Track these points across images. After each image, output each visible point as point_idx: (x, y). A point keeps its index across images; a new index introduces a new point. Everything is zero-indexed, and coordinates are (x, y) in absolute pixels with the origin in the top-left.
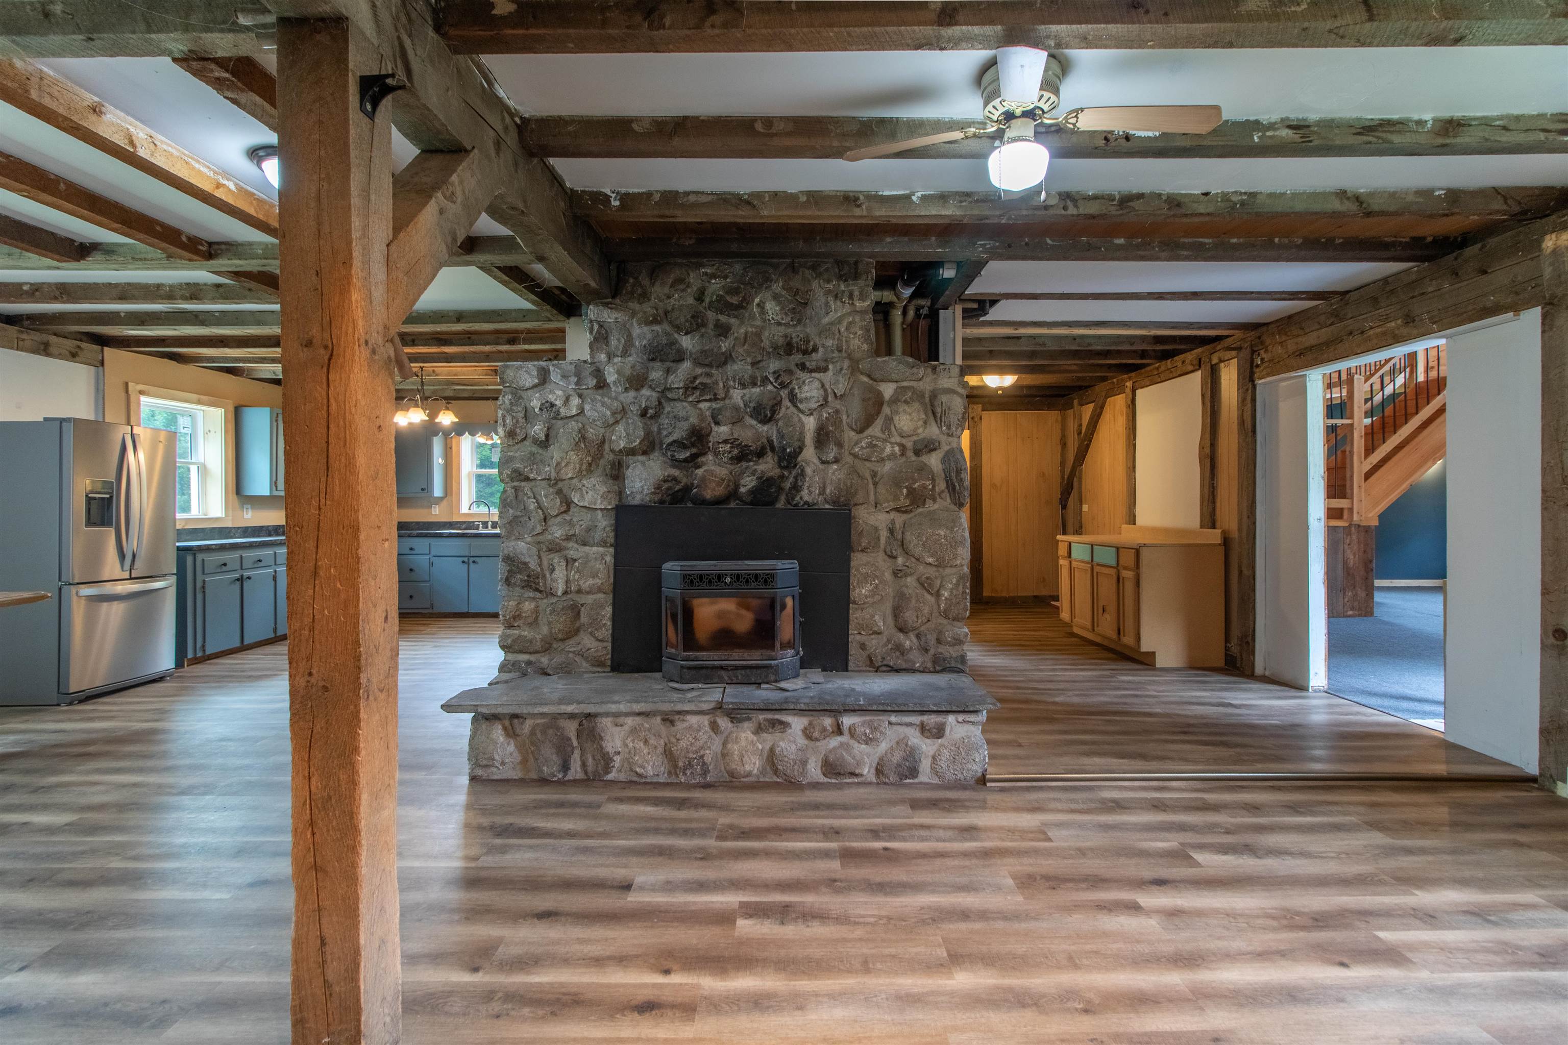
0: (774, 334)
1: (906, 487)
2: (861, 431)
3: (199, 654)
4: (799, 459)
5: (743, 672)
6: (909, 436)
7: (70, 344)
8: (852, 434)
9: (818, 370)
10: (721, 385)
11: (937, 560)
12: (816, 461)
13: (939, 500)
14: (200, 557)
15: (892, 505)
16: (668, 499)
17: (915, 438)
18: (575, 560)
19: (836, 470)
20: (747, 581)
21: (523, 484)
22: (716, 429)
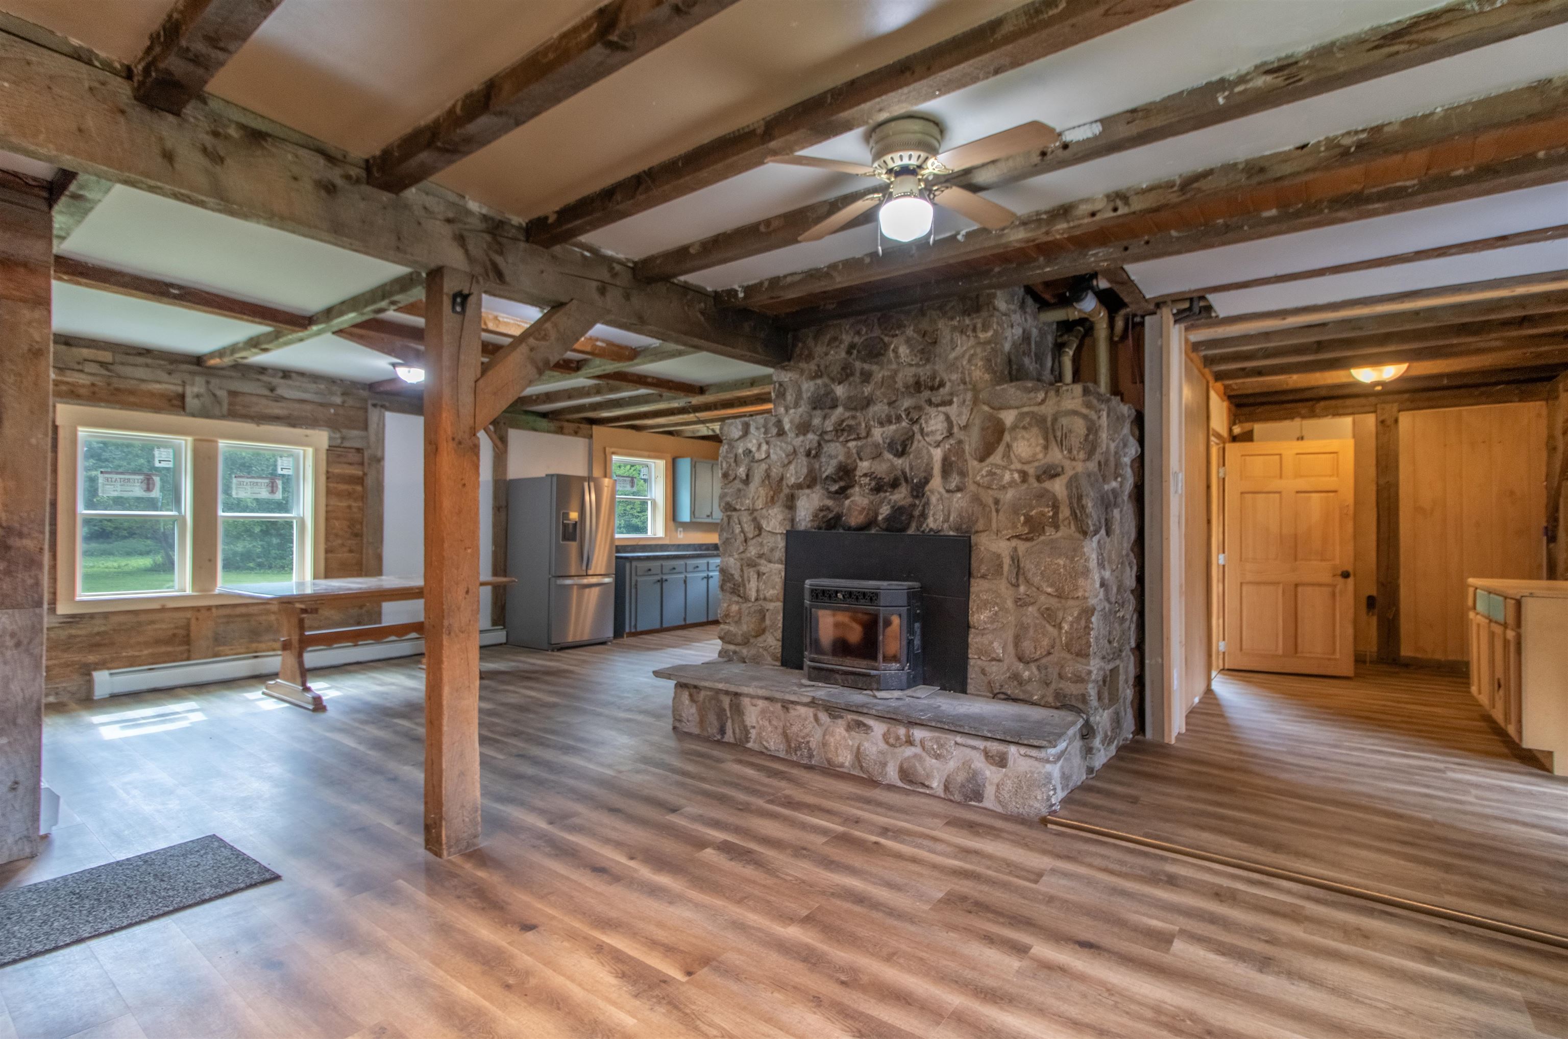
0: (906, 375)
1: (1024, 515)
2: (982, 460)
3: (633, 630)
4: (927, 488)
5: (853, 677)
6: (1028, 462)
7: (573, 426)
8: (975, 463)
9: (944, 403)
10: (863, 425)
11: (1057, 591)
12: (942, 491)
13: (1062, 527)
14: (634, 564)
15: (1011, 533)
16: (824, 525)
17: (1036, 464)
18: (764, 574)
19: (960, 498)
20: (857, 598)
21: (734, 513)
22: (860, 464)
